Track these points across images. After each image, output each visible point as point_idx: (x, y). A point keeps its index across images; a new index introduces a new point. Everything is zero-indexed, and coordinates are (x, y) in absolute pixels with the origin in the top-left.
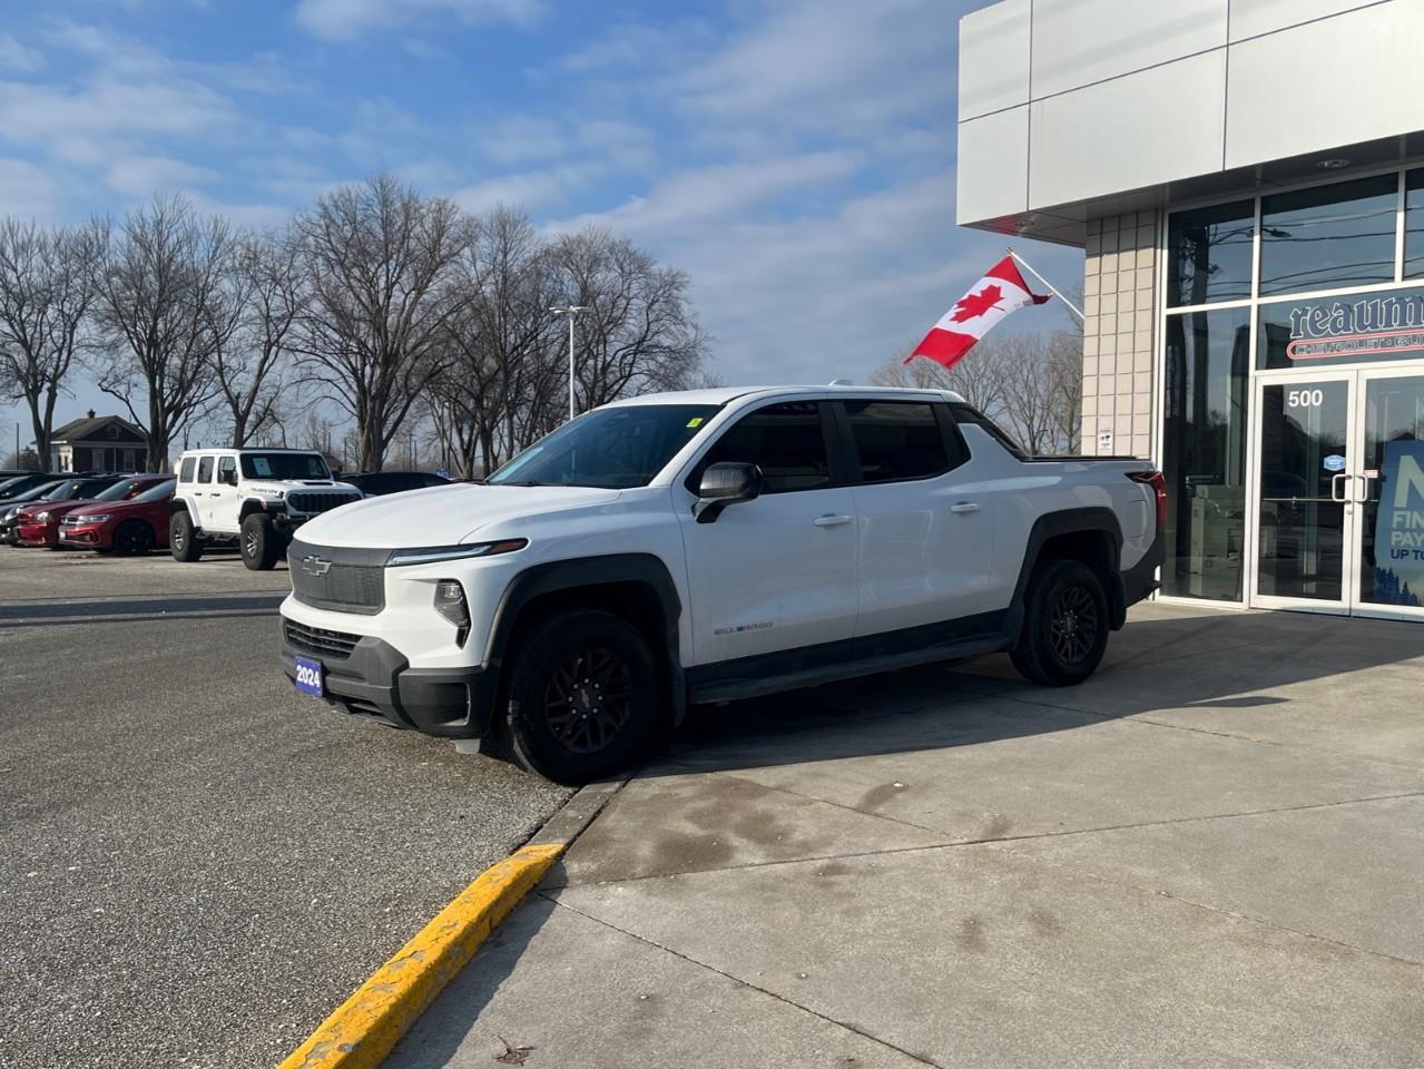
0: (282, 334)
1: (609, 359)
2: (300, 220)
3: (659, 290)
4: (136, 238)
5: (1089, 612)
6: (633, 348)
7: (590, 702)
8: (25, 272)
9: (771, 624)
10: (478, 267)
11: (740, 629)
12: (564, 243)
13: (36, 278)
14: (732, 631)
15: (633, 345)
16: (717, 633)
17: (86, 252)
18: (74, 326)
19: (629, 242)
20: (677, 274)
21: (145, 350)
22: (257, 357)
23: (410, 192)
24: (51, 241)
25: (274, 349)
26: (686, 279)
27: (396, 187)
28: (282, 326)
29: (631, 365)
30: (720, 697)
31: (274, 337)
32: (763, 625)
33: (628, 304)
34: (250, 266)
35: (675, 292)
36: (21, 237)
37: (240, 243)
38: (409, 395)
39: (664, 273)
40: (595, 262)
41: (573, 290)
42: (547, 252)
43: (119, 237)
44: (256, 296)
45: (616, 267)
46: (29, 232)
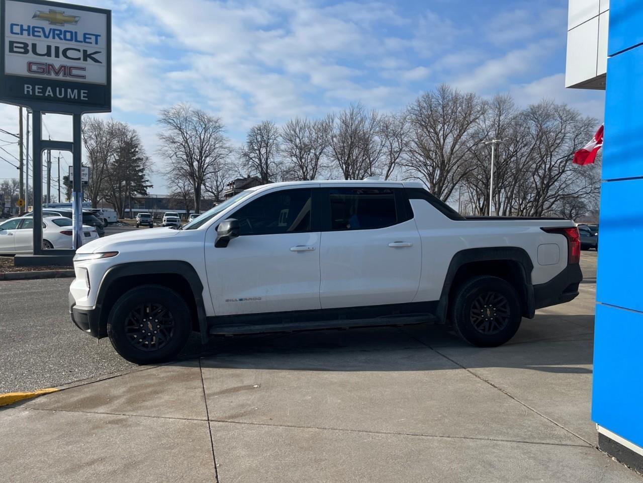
0: (397, 158)
1: (553, 163)
2: (409, 108)
3: (581, 128)
4: (343, 122)
5: (504, 306)
6: (566, 158)
7: (152, 328)
8: (302, 138)
9: (260, 299)
10: (486, 123)
11: (241, 300)
12: (532, 109)
13: (306, 140)
14: (236, 300)
15: (566, 157)
16: (227, 301)
17: (325, 129)
18: (318, 159)
19: (566, 105)
20: (592, 119)
21: (344, 167)
22: (386, 168)
23: (456, 91)
24: (312, 124)
25: (393, 165)
26: (597, 122)
27: (449, 90)
28: (396, 156)
29: (564, 166)
30: (228, 332)
31: (393, 161)
32: (255, 299)
33: (564, 136)
34: (386, 130)
35: (591, 128)
36: (302, 124)
37: (382, 121)
38: (453, 183)
39: (584, 119)
40: (547, 116)
41: (534, 131)
42: (522, 114)
43: (337, 122)
44: (388, 144)
45: (558, 119)
46: (305, 122)
